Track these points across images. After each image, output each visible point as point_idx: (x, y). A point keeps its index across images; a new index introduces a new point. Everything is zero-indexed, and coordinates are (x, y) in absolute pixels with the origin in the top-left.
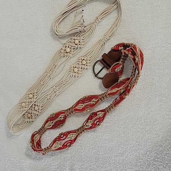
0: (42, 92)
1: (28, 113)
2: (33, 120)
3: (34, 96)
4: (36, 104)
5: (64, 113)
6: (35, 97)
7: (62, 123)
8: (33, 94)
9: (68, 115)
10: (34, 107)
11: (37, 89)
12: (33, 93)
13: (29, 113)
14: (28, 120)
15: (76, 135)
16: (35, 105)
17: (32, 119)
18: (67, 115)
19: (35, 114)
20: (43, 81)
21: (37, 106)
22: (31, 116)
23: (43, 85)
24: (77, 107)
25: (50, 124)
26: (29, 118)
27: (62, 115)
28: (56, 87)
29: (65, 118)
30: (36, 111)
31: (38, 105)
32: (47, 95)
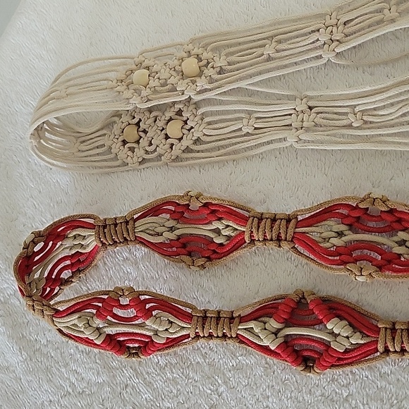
0: (243, 84)
1: (136, 120)
2: (133, 160)
3: (200, 74)
4: (186, 115)
5: (242, 220)
6: (202, 83)
7: (209, 259)
8: (206, 66)
9: (252, 241)
10: (171, 119)
11: (234, 58)
12: (204, 62)
13: (138, 124)
14: (117, 147)
15: (184, 333)
16: (179, 113)
17: (130, 153)
18: (251, 236)
19: (152, 148)
20: (281, 47)
21: (186, 122)
22: (138, 142)
23: (269, 59)
24: (315, 232)
25: (163, 229)
26: (124, 142)
27: (230, 223)
28: (311, 108)
29: (237, 244)
30: (167, 137)
31: (190, 124)
32: (250, 113)
